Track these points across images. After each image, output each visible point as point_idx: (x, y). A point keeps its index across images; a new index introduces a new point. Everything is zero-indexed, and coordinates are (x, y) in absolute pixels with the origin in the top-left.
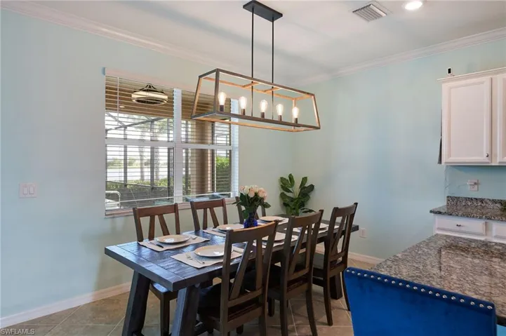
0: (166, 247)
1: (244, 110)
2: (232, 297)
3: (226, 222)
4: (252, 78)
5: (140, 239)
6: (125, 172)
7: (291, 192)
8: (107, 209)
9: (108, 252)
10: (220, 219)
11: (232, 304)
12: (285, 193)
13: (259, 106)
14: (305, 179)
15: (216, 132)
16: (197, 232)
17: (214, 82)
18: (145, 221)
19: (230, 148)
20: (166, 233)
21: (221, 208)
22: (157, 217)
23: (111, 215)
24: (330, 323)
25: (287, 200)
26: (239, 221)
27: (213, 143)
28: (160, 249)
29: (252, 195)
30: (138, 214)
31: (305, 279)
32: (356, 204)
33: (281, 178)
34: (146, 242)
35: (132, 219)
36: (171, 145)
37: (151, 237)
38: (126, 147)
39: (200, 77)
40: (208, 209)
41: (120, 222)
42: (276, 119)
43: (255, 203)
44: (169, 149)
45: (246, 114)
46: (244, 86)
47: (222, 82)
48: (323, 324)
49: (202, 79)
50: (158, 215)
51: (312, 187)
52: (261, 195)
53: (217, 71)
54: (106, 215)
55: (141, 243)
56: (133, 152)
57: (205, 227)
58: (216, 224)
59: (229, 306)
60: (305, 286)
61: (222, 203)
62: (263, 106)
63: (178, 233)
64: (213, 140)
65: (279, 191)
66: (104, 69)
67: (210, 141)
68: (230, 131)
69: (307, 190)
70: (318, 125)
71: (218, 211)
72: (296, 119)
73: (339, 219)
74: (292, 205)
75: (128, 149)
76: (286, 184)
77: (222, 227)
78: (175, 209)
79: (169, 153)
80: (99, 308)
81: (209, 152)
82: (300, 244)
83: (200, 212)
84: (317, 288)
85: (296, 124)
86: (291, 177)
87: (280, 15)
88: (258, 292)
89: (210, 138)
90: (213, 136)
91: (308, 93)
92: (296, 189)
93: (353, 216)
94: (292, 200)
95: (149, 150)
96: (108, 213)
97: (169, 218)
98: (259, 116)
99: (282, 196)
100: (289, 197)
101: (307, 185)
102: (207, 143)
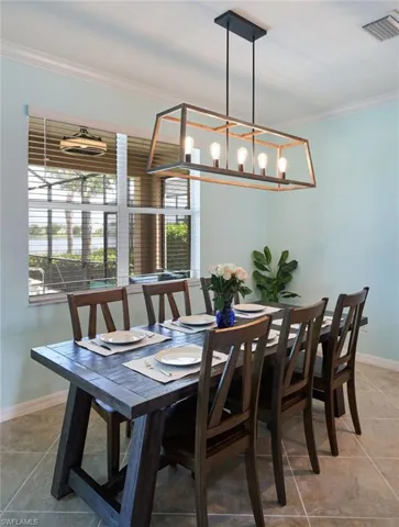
0: (115, 350)
1: (217, 161)
2: (212, 423)
3: (188, 313)
4: (227, 116)
5: (78, 337)
6: (50, 245)
7: (266, 270)
8: (30, 294)
9: (35, 356)
10: (181, 308)
11: (212, 433)
12: (260, 271)
13: (235, 155)
14: (285, 254)
15: (166, 191)
16: (151, 327)
17: (179, 123)
18: (84, 312)
19: (188, 212)
20: (111, 328)
21: (182, 293)
22: (99, 306)
23: (37, 302)
24: (334, 452)
25: (263, 280)
26: (205, 311)
27: (162, 206)
28: (106, 352)
29: (228, 277)
30: (74, 303)
31: (304, 394)
32: (367, 289)
33: (255, 252)
34: (85, 341)
35: (66, 307)
36: (108, 209)
37: (92, 335)
38: (50, 212)
39: (158, 115)
40: (166, 295)
41: (48, 312)
42: (258, 173)
43: (233, 288)
44: (106, 214)
45: (220, 167)
46: (215, 129)
47: (190, 123)
48: (325, 453)
49: (162, 119)
50: (102, 304)
51: (294, 264)
52: (239, 277)
53: (184, 107)
54: (30, 302)
55: (79, 343)
56: (59, 218)
57: (162, 320)
58: (176, 316)
59: (208, 437)
60: (303, 403)
61: (183, 287)
62: (242, 156)
63: (127, 328)
64: (162, 201)
65: (253, 269)
66: (27, 107)
67: (158, 204)
68: (189, 190)
69: (288, 269)
70: (312, 182)
71: (179, 297)
72: (284, 174)
73: (346, 310)
74: (269, 287)
75: (53, 214)
76: (261, 259)
77: (184, 319)
78: (122, 295)
79: (105, 218)
80: (21, 428)
81: (157, 217)
82: (299, 345)
83: (155, 299)
84: (318, 404)
85: (283, 180)
86: (267, 251)
87: (263, 32)
88: (245, 416)
89: (158, 199)
90: (162, 196)
91: (300, 139)
92: (274, 266)
93: (362, 305)
94: (269, 280)
95: (80, 215)
96: (32, 299)
97: (115, 308)
98: (237, 169)
99: (256, 275)
100: (264, 277)
101: (288, 261)
102: (155, 207)
